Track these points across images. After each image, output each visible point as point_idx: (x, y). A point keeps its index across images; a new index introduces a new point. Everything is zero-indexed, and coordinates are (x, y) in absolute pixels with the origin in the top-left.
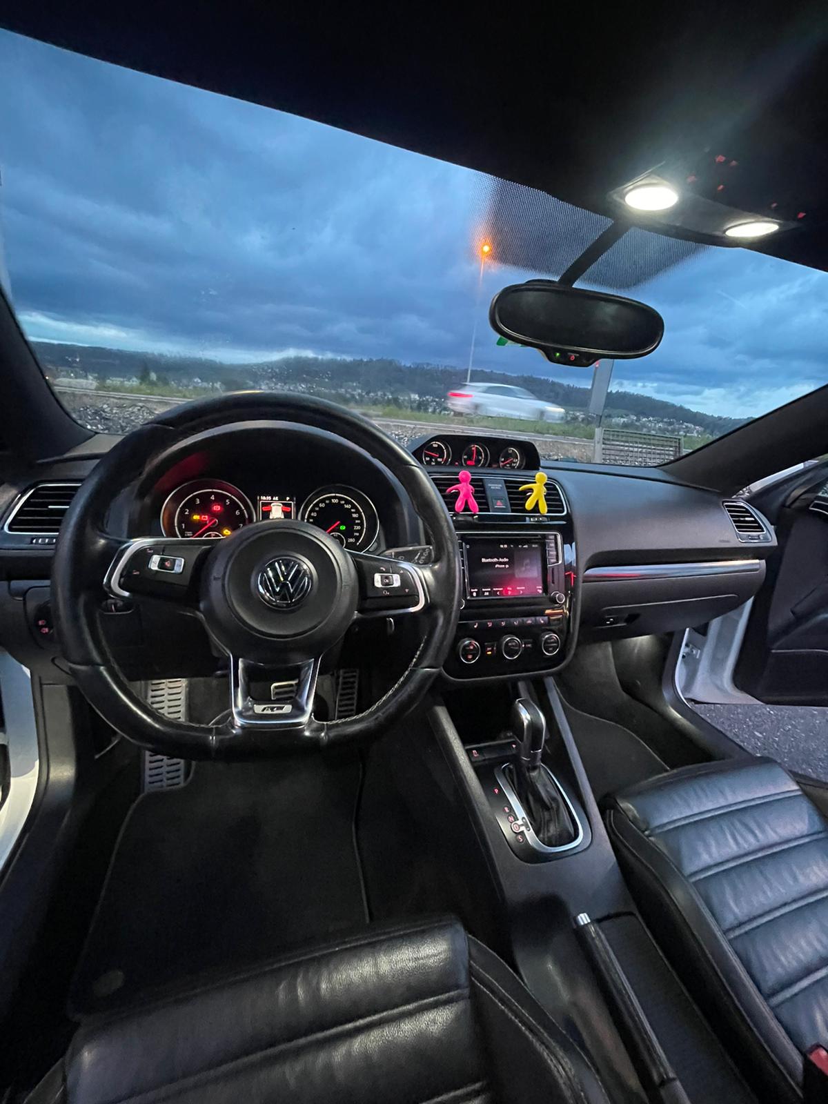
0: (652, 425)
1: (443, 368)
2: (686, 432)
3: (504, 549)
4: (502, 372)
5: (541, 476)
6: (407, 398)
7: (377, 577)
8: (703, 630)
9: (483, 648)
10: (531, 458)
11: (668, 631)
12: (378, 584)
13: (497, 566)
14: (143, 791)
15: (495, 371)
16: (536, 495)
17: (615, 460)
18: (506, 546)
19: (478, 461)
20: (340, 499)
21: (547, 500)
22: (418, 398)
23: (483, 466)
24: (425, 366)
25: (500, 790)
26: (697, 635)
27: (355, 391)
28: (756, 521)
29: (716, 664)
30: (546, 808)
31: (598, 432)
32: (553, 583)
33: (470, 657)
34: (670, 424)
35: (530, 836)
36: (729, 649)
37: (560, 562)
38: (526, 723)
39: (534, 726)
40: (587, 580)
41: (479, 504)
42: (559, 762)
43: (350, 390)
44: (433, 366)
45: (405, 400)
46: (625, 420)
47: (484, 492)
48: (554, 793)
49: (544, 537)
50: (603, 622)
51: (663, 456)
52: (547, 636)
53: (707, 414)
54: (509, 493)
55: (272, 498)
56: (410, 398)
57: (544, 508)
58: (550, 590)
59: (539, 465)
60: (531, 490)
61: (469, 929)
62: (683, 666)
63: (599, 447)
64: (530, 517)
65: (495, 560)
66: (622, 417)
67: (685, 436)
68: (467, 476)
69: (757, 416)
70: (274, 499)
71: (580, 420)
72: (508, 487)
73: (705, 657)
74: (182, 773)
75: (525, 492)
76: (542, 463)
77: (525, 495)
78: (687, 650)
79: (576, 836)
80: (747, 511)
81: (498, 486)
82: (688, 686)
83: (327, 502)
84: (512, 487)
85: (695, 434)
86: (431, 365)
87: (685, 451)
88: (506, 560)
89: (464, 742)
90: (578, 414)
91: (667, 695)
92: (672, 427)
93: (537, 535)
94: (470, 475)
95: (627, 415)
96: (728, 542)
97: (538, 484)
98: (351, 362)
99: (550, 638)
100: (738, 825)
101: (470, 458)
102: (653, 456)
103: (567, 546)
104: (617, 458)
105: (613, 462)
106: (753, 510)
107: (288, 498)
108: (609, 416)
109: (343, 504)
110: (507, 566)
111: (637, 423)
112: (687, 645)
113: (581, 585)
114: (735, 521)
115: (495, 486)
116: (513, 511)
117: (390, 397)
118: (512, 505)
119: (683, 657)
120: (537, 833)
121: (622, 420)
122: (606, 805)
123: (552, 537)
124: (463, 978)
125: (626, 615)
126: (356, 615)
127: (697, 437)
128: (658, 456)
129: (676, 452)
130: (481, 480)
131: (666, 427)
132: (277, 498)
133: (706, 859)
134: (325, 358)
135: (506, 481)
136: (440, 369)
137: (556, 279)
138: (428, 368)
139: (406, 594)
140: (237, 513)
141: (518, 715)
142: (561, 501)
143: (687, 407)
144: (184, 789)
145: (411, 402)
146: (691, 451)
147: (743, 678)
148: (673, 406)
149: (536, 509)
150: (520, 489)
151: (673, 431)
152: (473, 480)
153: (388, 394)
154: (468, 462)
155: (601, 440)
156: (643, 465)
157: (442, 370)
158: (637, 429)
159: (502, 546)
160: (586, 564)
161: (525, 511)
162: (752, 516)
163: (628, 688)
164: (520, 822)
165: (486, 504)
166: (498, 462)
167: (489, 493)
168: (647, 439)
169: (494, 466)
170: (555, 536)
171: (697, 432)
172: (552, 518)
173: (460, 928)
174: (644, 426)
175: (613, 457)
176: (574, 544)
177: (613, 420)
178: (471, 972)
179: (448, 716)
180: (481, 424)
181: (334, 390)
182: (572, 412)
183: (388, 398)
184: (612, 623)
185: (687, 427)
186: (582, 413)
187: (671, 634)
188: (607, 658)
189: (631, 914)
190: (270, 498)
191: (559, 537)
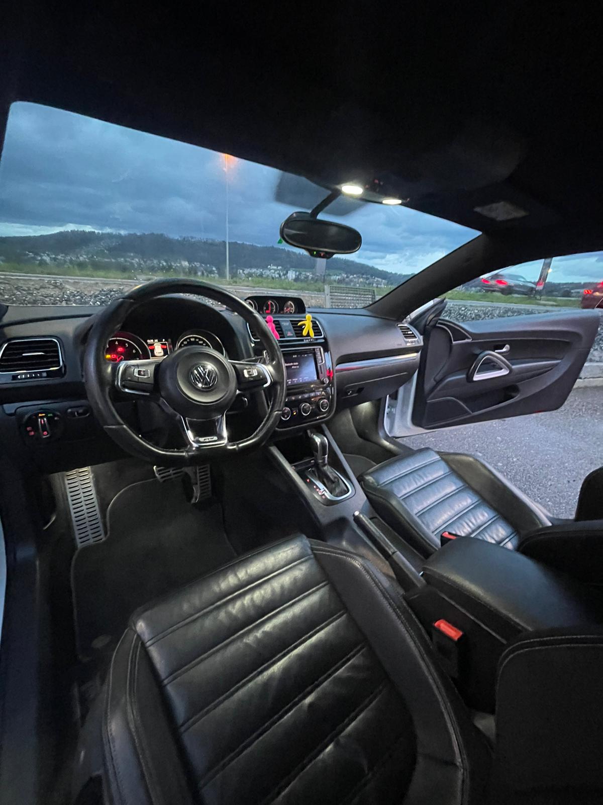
0: (358, 281)
1: (205, 240)
2: (377, 284)
3: (295, 358)
4: (251, 244)
5: (309, 316)
6: (178, 265)
7: (245, 372)
8: (394, 397)
9: (292, 411)
10: (300, 307)
11: (378, 398)
12: (246, 375)
13: (293, 367)
14: (77, 549)
15: (245, 243)
16: (308, 327)
17: (338, 306)
18: (296, 356)
19: (272, 310)
20: (196, 338)
21: (313, 329)
22: (188, 265)
23: (276, 312)
24: (190, 239)
25: (310, 480)
26: (393, 401)
27: (133, 260)
28: (413, 333)
29: (403, 413)
30: (333, 482)
31: (327, 288)
32: (322, 373)
33: (286, 416)
34: (367, 279)
35: (328, 495)
36: (408, 406)
37: (324, 362)
38: (318, 443)
39: (322, 444)
40: (337, 371)
41: (280, 334)
42: (336, 463)
43: (128, 259)
44: (197, 239)
45: (177, 266)
46: (340, 277)
47: (280, 327)
48: (336, 476)
49: (314, 349)
50: (346, 394)
51: (365, 302)
52: (322, 402)
53: (388, 271)
54: (293, 327)
55: (154, 341)
56: (181, 265)
57: (312, 334)
58: (320, 378)
59: (305, 311)
60: (304, 325)
61: (308, 537)
62: (388, 419)
63: (328, 297)
64: (306, 339)
65: (292, 364)
66: (337, 275)
67: (377, 287)
68: (271, 319)
69: (416, 272)
70: (155, 341)
71: (310, 278)
72: (292, 324)
73: (397, 411)
74: (102, 532)
75: (301, 326)
76: (307, 310)
77: (301, 328)
78: (389, 409)
79: (348, 491)
80: (409, 329)
81: (287, 324)
82: (391, 430)
83: (188, 340)
84: (294, 323)
85: (383, 286)
86: (195, 238)
87: (378, 298)
88: (297, 364)
89: (291, 462)
90: (308, 274)
91: (381, 434)
92: (368, 281)
93: (310, 349)
94: (272, 318)
95: (340, 274)
96: (401, 345)
97: (307, 321)
98: (125, 236)
99: (323, 402)
100: (417, 476)
101: (267, 309)
102: (360, 302)
103: (326, 354)
104: (339, 304)
105: (337, 307)
106: (411, 328)
107: (164, 340)
108: (329, 275)
109: (198, 341)
110: (298, 367)
111: (347, 279)
112: (388, 407)
113: (335, 374)
114: (404, 334)
115: (286, 323)
116: (297, 337)
117: (165, 264)
118: (296, 333)
119: (387, 414)
120: (331, 493)
121: (337, 277)
122: (361, 479)
123: (319, 349)
124: (310, 551)
125: (357, 388)
126: (238, 392)
127: (384, 288)
128: (362, 302)
129: (372, 298)
130: (278, 321)
131: (365, 281)
132: (157, 341)
133: (404, 492)
134: (104, 232)
135: (291, 321)
136: (203, 241)
137: (310, 211)
138: (193, 240)
139: (261, 379)
140: (134, 351)
141: (314, 440)
142: (320, 330)
143: (376, 267)
144: (105, 542)
145: (184, 269)
146: (381, 297)
147: (417, 420)
148: (368, 266)
149: (308, 335)
150: (299, 324)
151: (369, 284)
152: (274, 321)
153: (162, 261)
154: (267, 312)
155: (329, 294)
156: (355, 307)
157: (204, 242)
158: (347, 283)
159: (294, 356)
160: (337, 361)
161: (302, 336)
162: (411, 331)
163: (362, 435)
164: (322, 491)
165: (283, 334)
166: (283, 310)
167: (282, 327)
168: (355, 291)
169: (281, 312)
170: (320, 349)
171: (384, 284)
172: (317, 339)
173: (304, 536)
174: (351, 281)
175: (336, 304)
176: (329, 352)
177: (332, 278)
178: (312, 549)
179: (278, 451)
180: (243, 284)
181: (115, 259)
182: (304, 273)
183: (163, 265)
184: (351, 394)
185: (377, 281)
186: (311, 273)
187: (380, 400)
188: (349, 421)
189: (376, 518)
190: (152, 341)
191: (322, 349)
